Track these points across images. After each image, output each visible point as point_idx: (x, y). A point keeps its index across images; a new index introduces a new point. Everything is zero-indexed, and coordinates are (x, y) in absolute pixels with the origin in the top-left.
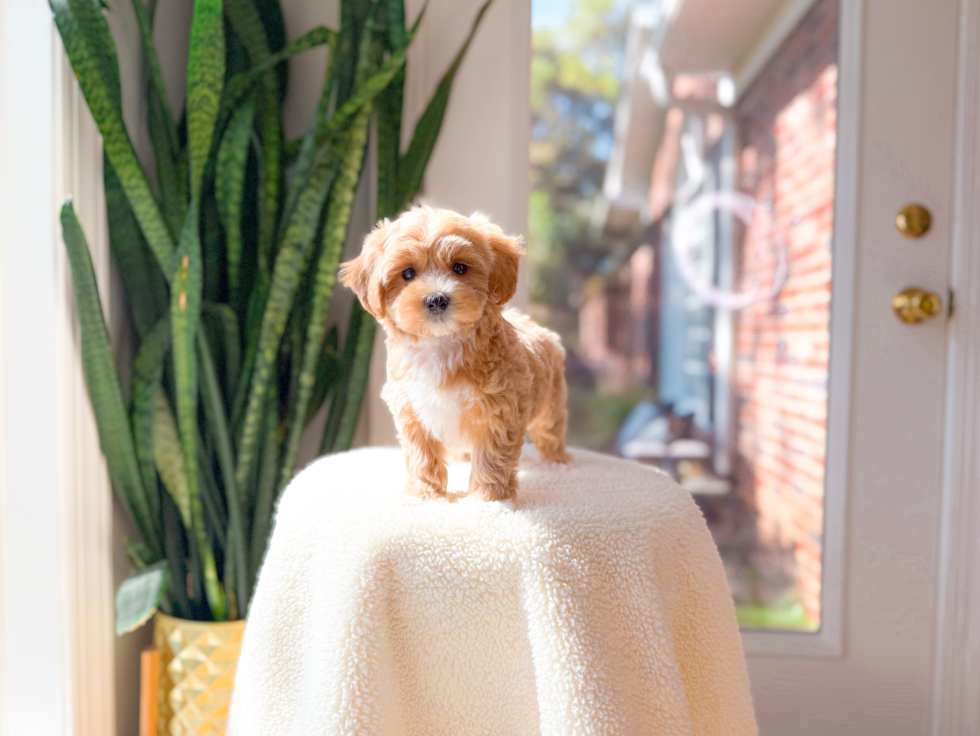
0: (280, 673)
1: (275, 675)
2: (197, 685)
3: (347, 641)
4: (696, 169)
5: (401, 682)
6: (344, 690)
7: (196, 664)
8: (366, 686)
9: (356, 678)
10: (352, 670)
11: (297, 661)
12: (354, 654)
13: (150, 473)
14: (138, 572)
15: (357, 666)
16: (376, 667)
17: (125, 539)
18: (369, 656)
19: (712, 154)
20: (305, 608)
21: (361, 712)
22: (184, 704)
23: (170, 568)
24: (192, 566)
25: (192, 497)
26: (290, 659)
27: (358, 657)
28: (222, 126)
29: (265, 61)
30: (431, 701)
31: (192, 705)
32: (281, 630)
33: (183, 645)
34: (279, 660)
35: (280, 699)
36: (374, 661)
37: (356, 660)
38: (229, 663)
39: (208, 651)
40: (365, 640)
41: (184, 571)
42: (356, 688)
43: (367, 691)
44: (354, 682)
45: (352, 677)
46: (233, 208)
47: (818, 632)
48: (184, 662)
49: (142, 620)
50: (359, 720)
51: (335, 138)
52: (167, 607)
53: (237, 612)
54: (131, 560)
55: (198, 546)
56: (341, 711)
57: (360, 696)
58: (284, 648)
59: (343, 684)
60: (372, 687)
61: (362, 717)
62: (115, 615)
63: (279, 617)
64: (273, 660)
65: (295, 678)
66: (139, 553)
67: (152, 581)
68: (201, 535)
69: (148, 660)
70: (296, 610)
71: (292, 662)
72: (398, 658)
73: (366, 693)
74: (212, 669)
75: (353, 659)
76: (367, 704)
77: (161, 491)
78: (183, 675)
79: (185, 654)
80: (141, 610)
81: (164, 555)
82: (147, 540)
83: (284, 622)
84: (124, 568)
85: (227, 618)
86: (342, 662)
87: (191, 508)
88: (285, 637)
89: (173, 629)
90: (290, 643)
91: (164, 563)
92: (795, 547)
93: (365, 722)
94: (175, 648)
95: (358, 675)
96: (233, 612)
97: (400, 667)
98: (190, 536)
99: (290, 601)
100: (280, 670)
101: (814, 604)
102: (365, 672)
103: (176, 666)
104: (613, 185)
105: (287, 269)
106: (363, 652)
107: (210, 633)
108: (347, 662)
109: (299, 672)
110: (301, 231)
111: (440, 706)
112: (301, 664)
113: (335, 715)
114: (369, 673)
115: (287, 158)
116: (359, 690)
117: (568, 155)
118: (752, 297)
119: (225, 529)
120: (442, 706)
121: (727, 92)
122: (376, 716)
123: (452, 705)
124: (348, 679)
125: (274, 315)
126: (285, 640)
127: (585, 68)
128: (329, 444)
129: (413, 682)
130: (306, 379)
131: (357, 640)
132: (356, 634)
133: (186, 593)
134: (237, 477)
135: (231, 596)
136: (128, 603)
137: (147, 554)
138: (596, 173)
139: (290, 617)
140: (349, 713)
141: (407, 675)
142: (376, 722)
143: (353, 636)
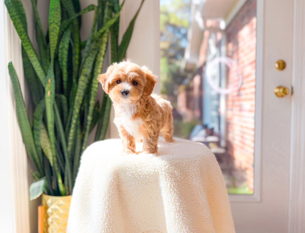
0: (84, 210)
1: (82, 210)
2: (57, 217)
3: (105, 198)
4: (213, 50)
5: (122, 211)
6: (104, 213)
7: (56, 210)
8: (111, 212)
9: (108, 209)
10: (106, 207)
11: (89, 206)
12: (107, 202)
13: (39, 149)
14: (37, 181)
15: (108, 206)
16: (114, 206)
17: (32, 171)
18: (112, 202)
19: (218, 45)
20: (91, 189)
21: (110, 220)
22: (52, 223)
23: (47, 179)
24: (54, 179)
25: (53, 156)
26: (87, 205)
27: (108, 203)
28: (61, 37)
29: (74, 16)
30: (132, 216)
31: (55, 223)
32: (84, 196)
33: (52, 204)
34: (83, 206)
35: (84, 218)
36: (113, 204)
37: (108, 204)
38: (67, 209)
39: (60, 205)
40: (111, 198)
41: (51, 181)
42: (108, 212)
43: (111, 213)
44: (107, 211)
45: (106, 209)
46: (64, 63)
47: (253, 194)
48: (52, 209)
49: (38, 195)
50: (109, 223)
51: (97, 41)
52: (46, 192)
53: (69, 193)
54: (34, 177)
55: (55, 172)
56: (103, 220)
57: (109, 215)
58: (85, 202)
59: (104, 211)
60: (113, 212)
61: (110, 222)
62: (29, 194)
63: (83, 192)
64: (81, 206)
65: (89, 211)
66: (36, 175)
67: (41, 183)
68: (57, 169)
69: (40, 209)
70: (88, 190)
71: (87, 206)
72: (121, 203)
73: (111, 214)
74: (61, 211)
75: (107, 204)
76: (111, 218)
77: (43, 155)
78: (52, 214)
79: (52, 207)
80: (38, 192)
81: (45, 175)
82: (39, 170)
83: (85, 193)
84: (32, 180)
85: (65, 195)
86: (103, 205)
87: (53, 160)
88: (85, 198)
89: (48, 199)
90: (87, 200)
91: (45, 178)
92: (246, 169)
93: (111, 223)
94: (49, 205)
95: (109, 209)
96: (67, 193)
97: (122, 206)
98: (53, 169)
99: (86, 187)
100: (84, 209)
101: (252, 186)
102: (111, 208)
103: (49, 211)
104: (187, 55)
105: (82, 83)
106: (110, 201)
107: (60, 200)
108: (105, 205)
109: (90, 209)
110: (87, 70)
111: (134, 218)
112: (90, 206)
113: (102, 221)
114: (112, 208)
115: (82, 47)
116: (109, 213)
117: (172, 46)
118: (231, 90)
119: (64, 166)
120: (135, 218)
121: (223, 25)
122: (114, 221)
123: (138, 217)
124: (105, 210)
125: (79, 98)
126: (85, 199)
127: (177, 18)
128: (97, 138)
129: (126, 211)
130: (89, 118)
131: (108, 198)
132: (108, 196)
133: (52, 188)
134: (68, 150)
135: (67, 188)
136: (33, 190)
137: (39, 175)
138: (182, 52)
139: (86, 192)
140: (106, 220)
141: (124, 209)
142: (114, 223)
143: (107, 196)
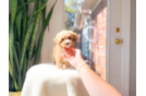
4: (86, 23)
19: (88, 21)
46: (19, 27)
51: (35, 16)
53: (20, 90)
104: (75, 25)
105: (28, 36)
110: (30, 30)
115: (28, 19)
117: (69, 21)
121: (90, 12)
125: (26, 43)
127: (71, 9)
130: (31, 53)
134: (20, 69)
138: (72, 23)
